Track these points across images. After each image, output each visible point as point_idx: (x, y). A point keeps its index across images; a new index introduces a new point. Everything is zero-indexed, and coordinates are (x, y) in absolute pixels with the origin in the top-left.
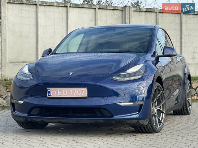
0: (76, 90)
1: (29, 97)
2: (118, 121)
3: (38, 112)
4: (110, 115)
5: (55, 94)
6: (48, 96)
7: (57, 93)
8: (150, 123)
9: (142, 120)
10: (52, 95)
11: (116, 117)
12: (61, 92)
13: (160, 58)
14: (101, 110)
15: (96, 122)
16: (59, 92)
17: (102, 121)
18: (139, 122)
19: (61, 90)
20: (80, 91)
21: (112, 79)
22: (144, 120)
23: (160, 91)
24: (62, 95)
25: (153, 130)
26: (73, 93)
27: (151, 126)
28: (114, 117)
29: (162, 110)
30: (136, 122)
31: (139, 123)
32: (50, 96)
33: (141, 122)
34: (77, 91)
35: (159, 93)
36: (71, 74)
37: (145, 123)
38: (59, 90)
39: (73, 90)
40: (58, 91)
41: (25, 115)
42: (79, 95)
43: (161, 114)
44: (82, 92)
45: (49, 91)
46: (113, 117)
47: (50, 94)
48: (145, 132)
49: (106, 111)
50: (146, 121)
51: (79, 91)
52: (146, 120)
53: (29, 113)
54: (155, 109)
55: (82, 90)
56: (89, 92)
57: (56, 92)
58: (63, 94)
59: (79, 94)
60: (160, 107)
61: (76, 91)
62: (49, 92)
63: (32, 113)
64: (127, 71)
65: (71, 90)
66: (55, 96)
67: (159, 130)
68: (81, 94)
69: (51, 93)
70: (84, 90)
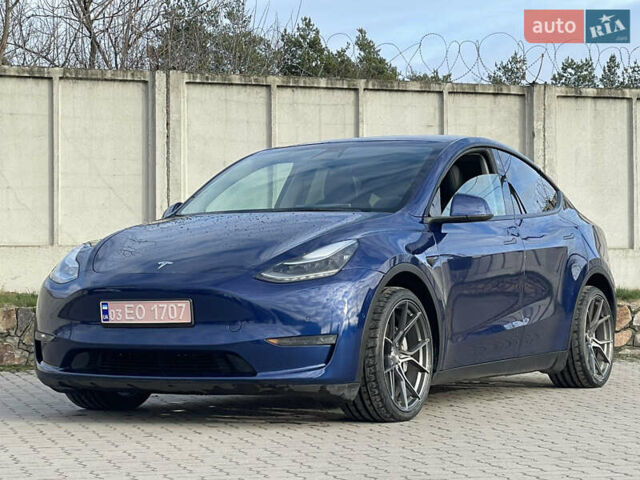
0: (165, 306)
2: (270, 386)
3: (86, 364)
4: (248, 370)
5: (119, 317)
6: (104, 320)
7: (123, 313)
9: (336, 386)
10: (113, 319)
11: (260, 376)
12: (132, 312)
13: (444, 225)
14: (228, 356)
15: (216, 387)
16: (127, 312)
18: (328, 389)
19: (132, 306)
20: (175, 308)
21: (258, 277)
22: (340, 385)
23: (415, 313)
24: (133, 318)
26: (160, 314)
28: (259, 374)
29: (421, 364)
30: (318, 389)
31: (328, 392)
32: (107, 320)
34: (167, 309)
35: (410, 318)
36: (163, 264)
37: (350, 393)
38: (127, 306)
39: (159, 306)
40: (126, 309)
41: (57, 370)
42: (173, 319)
43: (420, 374)
44: (178, 312)
45: (105, 308)
46: (255, 374)
47: (106, 317)
49: (237, 359)
50: (350, 387)
51: (172, 307)
52: (347, 385)
53: (66, 364)
54: (400, 359)
55: (180, 305)
56: (196, 311)
58: (137, 315)
59: (173, 315)
60: (416, 356)
61: (165, 309)
62: (106, 312)
63: (73, 366)
65: (156, 306)
66: (120, 320)
67: (406, 415)
68: (178, 316)
69: (110, 313)
70: (184, 305)
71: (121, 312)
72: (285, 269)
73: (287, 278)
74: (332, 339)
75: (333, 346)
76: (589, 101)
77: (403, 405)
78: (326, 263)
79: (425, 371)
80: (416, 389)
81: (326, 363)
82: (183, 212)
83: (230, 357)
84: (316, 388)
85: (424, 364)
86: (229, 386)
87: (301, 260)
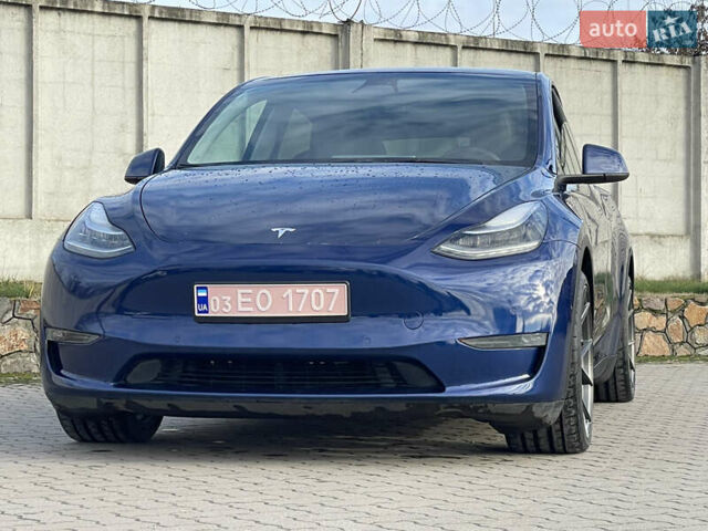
0: (306, 291)
2: (460, 407)
3: (155, 376)
4: (433, 383)
5: (227, 307)
6: (199, 312)
7: (234, 301)
10: (215, 310)
11: (451, 391)
12: (249, 300)
14: (398, 364)
16: (240, 299)
17: (402, 407)
18: (534, 409)
19: (250, 291)
20: (322, 296)
21: (436, 250)
22: (546, 404)
24: (251, 309)
26: (296, 304)
28: (448, 389)
29: (587, 373)
30: (524, 408)
31: (533, 413)
32: (207, 312)
33: (539, 410)
34: (309, 295)
36: (281, 232)
37: (550, 413)
38: (240, 291)
39: (294, 293)
40: (239, 296)
41: (109, 386)
42: (318, 310)
44: (328, 299)
45: (202, 294)
46: (443, 390)
47: (205, 307)
49: (414, 369)
50: (555, 406)
51: (318, 294)
52: (554, 403)
53: (120, 379)
55: (329, 290)
57: (229, 298)
58: (259, 305)
59: (318, 305)
61: (305, 296)
62: (204, 300)
63: (130, 379)
64: (490, 223)
65: (289, 291)
66: (228, 312)
68: (327, 306)
69: (211, 302)
70: (337, 290)
71: (226, 300)
74: (540, 341)
75: (541, 350)
81: (533, 372)
87: (485, 228)
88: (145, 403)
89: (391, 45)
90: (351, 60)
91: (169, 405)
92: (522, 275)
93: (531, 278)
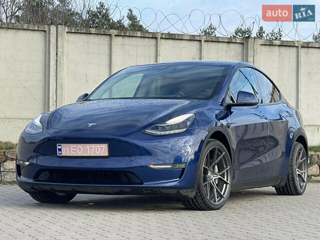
0: (94, 146)
1: (40, 156)
2: (150, 190)
3: (47, 177)
4: (139, 181)
5: (67, 152)
6: (59, 154)
7: (70, 150)
8: (200, 196)
9: (185, 190)
10: (64, 153)
11: (146, 184)
12: (75, 150)
14: (127, 174)
15: (120, 190)
16: (72, 149)
18: (181, 192)
19: (75, 146)
21: (144, 132)
22: (187, 190)
23: (222, 153)
24: (76, 153)
25: (206, 205)
26: (90, 151)
27: (202, 199)
28: (144, 184)
29: (225, 180)
30: (176, 192)
32: (61, 154)
33: (183, 192)
34: (95, 148)
35: (219, 155)
36: (91, 125)
37: (191, 194)
38: (72, 146)
39: (90, 147)
41: (31, 181)
42: (98, 154)
43: (225, 185)
44: (101, 150)
45: (60, 147)
46: (142, 184)
47: (61, 152)
48: (196, 208)
49: (133, 176)
50: (192, 191)
51: (98, 147)
52: (190, 190)
53: (36, 177)
54: (213, 177)
55: (102, 146)
56: (110, 150)
58: (78, 151)
59: (98, 152)
60: (223, 175)
61: (93, 148)
62: (60, 150)
63: (40, 178)
64: (167, 122)
65: (88, 147)
66: (68, 154)
67: (216, 207)
68: (101, 152)
69: (62, 150)
70: (104, 146)
71: (68, 150)
72: (157, 128)
73: (159, 133)
74: (183, 166)
75: (184, 169)
76: (277, 48)
77: (215, 201)
78: (178, 126)
79: (228, 183)
80: (222, 193)
81: (180, 178)
82: (91, 99)
83: (128, 174)
84: (175, 191)
85: (227, 180)
86: (128, 190)
87: (166, 123)
88: (43, 187)
89: (268, 47)
90: (249, 53)
91: (51, 188)
92: (181, 142)
93: (184, 143)
